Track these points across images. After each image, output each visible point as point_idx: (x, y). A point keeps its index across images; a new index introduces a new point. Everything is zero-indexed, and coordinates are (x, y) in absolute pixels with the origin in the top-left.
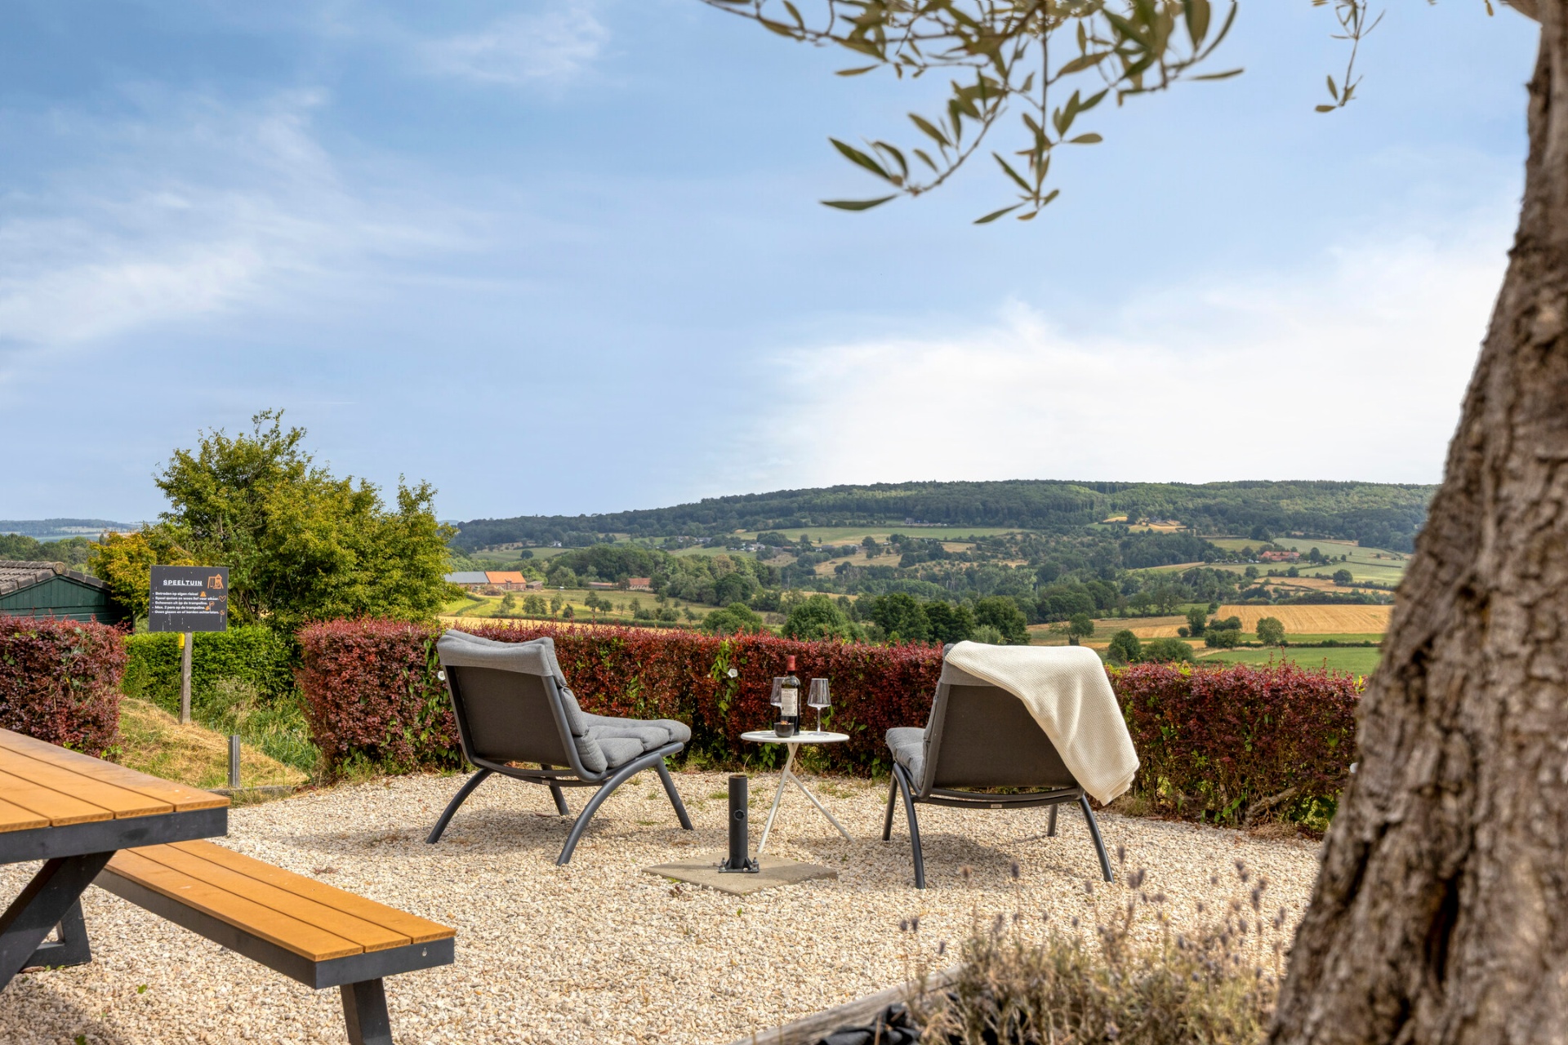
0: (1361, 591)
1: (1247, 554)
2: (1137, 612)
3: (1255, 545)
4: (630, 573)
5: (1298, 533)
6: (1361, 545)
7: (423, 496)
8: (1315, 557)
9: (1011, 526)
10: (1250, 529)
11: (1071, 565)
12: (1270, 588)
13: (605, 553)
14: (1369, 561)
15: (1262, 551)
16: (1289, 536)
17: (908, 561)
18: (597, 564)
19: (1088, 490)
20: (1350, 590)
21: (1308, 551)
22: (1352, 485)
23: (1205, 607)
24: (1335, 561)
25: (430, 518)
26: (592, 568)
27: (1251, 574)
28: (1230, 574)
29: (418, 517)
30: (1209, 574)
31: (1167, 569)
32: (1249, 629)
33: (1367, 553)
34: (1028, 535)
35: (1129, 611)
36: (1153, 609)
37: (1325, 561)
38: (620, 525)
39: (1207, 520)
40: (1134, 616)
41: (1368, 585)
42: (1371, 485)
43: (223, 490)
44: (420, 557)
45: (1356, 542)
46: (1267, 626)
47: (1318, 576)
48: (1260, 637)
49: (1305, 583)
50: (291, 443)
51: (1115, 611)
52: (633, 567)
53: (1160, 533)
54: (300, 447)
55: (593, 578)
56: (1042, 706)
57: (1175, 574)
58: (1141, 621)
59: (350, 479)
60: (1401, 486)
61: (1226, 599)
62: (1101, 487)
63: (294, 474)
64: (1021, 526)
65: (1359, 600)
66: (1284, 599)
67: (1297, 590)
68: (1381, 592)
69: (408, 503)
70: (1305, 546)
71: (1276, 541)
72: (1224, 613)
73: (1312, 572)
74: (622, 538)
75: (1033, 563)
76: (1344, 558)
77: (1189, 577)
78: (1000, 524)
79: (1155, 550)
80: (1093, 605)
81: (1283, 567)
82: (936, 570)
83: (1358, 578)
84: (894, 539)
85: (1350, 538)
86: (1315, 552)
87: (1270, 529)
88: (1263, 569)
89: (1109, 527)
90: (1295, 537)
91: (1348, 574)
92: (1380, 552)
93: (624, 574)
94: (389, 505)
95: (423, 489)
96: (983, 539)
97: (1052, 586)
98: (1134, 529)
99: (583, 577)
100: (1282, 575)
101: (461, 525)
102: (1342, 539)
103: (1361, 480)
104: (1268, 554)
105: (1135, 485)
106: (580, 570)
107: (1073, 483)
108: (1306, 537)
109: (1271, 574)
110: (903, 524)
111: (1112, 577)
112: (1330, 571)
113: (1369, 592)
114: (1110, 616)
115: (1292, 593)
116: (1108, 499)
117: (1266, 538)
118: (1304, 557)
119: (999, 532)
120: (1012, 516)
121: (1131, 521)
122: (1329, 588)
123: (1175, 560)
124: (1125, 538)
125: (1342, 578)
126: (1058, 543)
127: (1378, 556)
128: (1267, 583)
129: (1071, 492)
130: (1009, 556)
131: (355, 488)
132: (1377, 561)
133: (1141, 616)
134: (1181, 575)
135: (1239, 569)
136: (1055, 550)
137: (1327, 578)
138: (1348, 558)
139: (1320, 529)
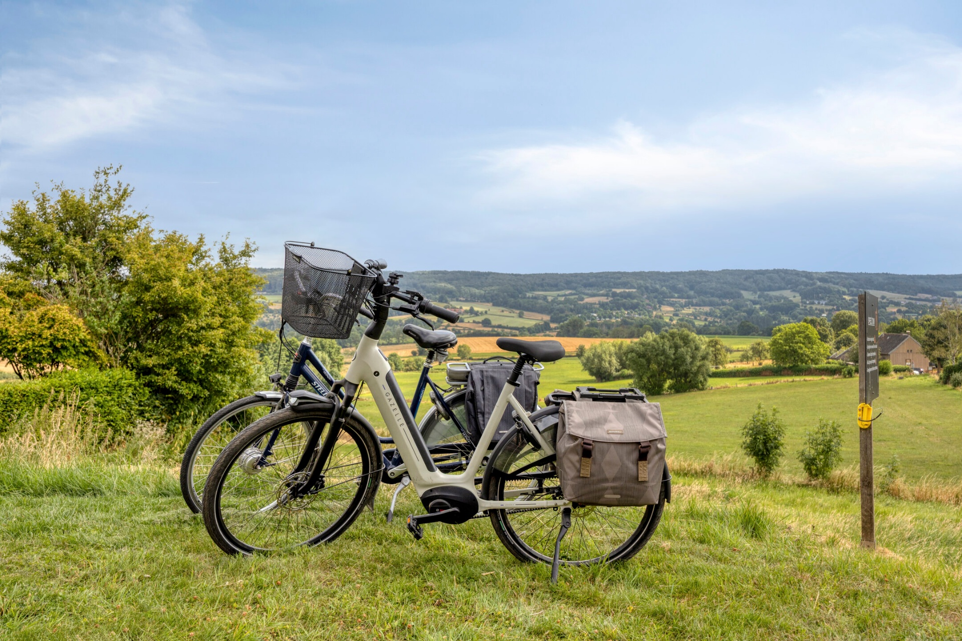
0: (496, 329)
2: (385, 342)
5: (462, 299)
6: (494, 305)
8: (472, 312)
10: (437, 296)
14: (499, 313)
16: (457, 300)
20: (490, 329)
21: (468, 309)
22: (489, 274)
24: (482, 313)
31: (395, 318)
33: (497, 310)
36: (394, 340)
37: (477, 314)
41: (499, 326)
42: (498, 274)
45: (491, 304)
46: (462, 349)
47: (474, 322)
48: (459, 355)
49: (468, 325)
57: (400, 321)
58: (388, 347)
60: (512, 274)
65: (495, 334)
67: (464, 330)
68: (506, 330)
70: (466, 306)
71: (451, 303)
73: (471, 320)
76: (486, 312)
82: (265, 319)
83: (494, 323)
85: (488, 301)
86: (472, 310)
87: (449, 297)
90: (461, 301)
91: (489, 320)
92: (504, 309)
102: (484, 302)
103: (493, 271)
108: (466, 301)
112: (480, 319)
113: (500, 330)
115: (462, 331)
117: (446, 302)
118: (466, 312)
122: (480, 328)
125: (486, 323)
127: (503, 311)
132: (502, 314)
133: (387, 345)
134: (403, 322)
137: (478, 323)
138: (488, 312)
139: (473, 299)
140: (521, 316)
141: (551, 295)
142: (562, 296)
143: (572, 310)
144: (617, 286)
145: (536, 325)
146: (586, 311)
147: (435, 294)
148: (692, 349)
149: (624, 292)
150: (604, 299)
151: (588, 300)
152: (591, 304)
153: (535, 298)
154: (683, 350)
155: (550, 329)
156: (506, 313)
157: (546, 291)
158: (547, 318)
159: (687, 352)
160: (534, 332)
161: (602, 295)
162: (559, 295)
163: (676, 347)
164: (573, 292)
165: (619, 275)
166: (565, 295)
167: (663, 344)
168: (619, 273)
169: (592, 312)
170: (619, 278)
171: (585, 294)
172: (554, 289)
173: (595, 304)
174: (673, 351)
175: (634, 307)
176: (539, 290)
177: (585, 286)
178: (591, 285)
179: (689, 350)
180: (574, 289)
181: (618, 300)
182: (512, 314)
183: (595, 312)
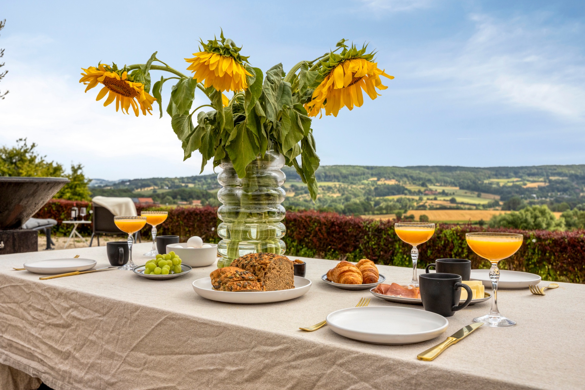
0: (459, 205)
1: (419, 192)
2: (379, 213)
3: (422, 189)
4: (193, 199)
5: (438, 184)
6: (460, 189)
7: (79, 168)
8: (444, 193)
9: (334, 181)
10: (421, 183)
11: (356, 196)
12: (427, 204)
13: (184, 191)
14: (463, 194)
15: (425, 191)
16: (434, 185)
17: (297, 194)
18: (181, 195)
19: (362, 169)
20: (455, 205)
21: (441, 191)
23: (402, 211)
24: (450, 194)
25: (82, 175)
26: (179, 197)
27: (421, 199)
28: (413, 199)
29: (77, 175)
30: (405, 199)
31: (390, 198)
32: (417, 218)
33: (462, 192)
34: (340, 185)
35: (376, 212)
36: (384, 211)
37: (447, 195)
38: (190, 181)
39: (405, 179)
40: (377, 214)
41: (462, 203)
43: (6, 165)
44: (78, 189)
45: (458, 187)
46: (423, 218)
47: (444, 200)
49: (440, 202)
50: (31, 149)
51: (371, 212)
52: (194, 196)
53: (388, 185)
54: (34, 150)
55: (179, 200)
56: (114, 211)
57: (393, 199)
59: (53, 161)
61: (411, 208)
62: (368, 168)
63: (32, 160)
64: (339, 181)
65: (458, 208)
66: (432, 208)
67: (437, 205)
68: (466, 206)
69: (75, 170)
70: (440, 189)
71: (430, 187)
72: (410, 213)
73: (442, 198)
74: (191, 185)
75: (343, 195)
76: (454, 194)
77: (399, 201)
78: (330, 181)
79: (386, 190)
80: (363, 210)
81: (432, 197)
83: (458, 201)
84: (292, 186)
85: (456, 186)
86: (444, 191)
87: (428, 183)
88: (425, 198)
89: (370, 182)
90: (437, 186)
91: (455, 199)
92: (467, 191)
93: (191, 199)
94: (67, 171)
95: (79, 166)
96: (325, 186)
97: (348, 203)
98: (379, 183)
99: (176, 200)
100: (432, 199)
101: (130, 181)
102: (453, 186)
104: (427, 192)
105: (380, 167)
106: (174, 197)
107: (357, 166)
108: (441, 186)
109: (428, 199)
110: (295, 180)
111: (371, 200)
112: (449, 198)
113: (462, 206)
114: (369, 214)
115: (435, 206)
116: (370, 172)
117: (426, 186)
118: (440, 193)
119: (330, 184)
120: (336, 178)
121: (378, 180)
122: (448, 204)
123: (393, 194)
124: (376, 186)
125: (453, 201)
126: (352, 188)
127: (466, 193)
128: (426, 202)
129: (356, 169)
130: (333, 192)
131: (55, 165)
132: (465, 195)
134: (396, 200)
135: (417, 198)
136: (351, 190)
137: (447, 201)
138: (455, 194)
139: (446, 183)
140: (479, 196)
141: (502, 182)
142: (511, 182)
143: (517, 192)
144: (554, 174)
145: (489, 203)
146: (527, 193)
147: (419, 181)
148: (547, 219)
149: (559, 180)
150: (542, 184)
151: (529, 185)
152: (532, 188)
153: (491, 184)
154: (540, 219)
155: (499, 205)
156: (469, 194)
157: (499, 178)
158: (497, 197)
159: (543, 221)
160: (487, 207)
161: (541, 182)
162: (508, 182)
163: (536, 217)
164: (519, 179)
165: (555, 168)
166: (513, 182)
167: (526, 215)
168: (555, 166)
169: (533, 193)
170: (555, 170)
171: (528, 181)
172: (505, 177)
173: (535, 188)
174: (533, 220)
175: (565, 190)
176: (494, 178)
177: (529, 175)
178: (533, 175)
179: (545, 219)
180: (520, 177)
181: (553, 185)
182: (473, 195)
183: (535, 194)
